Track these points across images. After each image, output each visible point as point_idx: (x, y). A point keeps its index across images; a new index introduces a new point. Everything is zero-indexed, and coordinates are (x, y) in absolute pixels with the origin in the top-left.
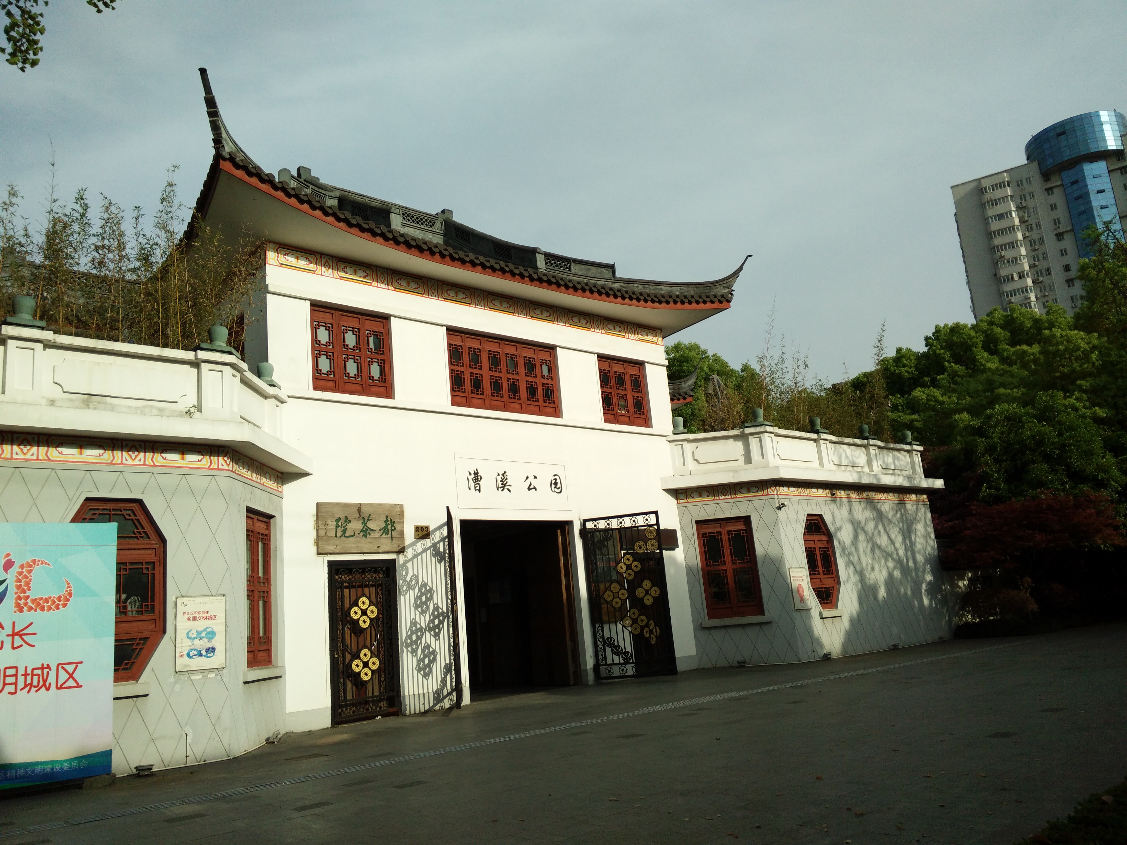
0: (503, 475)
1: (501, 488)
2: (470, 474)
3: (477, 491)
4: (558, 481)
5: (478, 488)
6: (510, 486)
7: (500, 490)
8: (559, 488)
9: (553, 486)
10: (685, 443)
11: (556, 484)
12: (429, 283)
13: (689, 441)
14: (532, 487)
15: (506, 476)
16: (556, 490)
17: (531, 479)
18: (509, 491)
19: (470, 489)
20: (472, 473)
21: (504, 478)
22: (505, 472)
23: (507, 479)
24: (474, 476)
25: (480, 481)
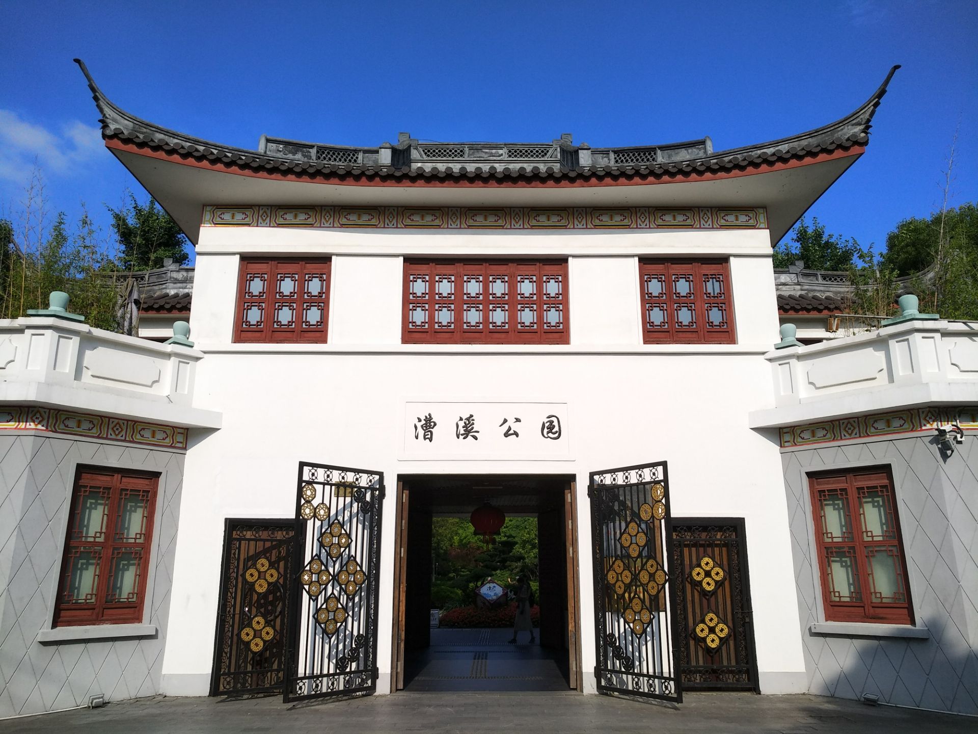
0: (468, 419)
1: (462, 435)
2: (420, 420)
3: (428, 440)
4: (556, 423)
5: (429, 436)
6: (478, 432)
7: (461, 437)
8: (556, 432)
9: (546, 430)
10: (793, 361)
11: (551, 428)
12: (386, 211)
13: (799, 357)
14: (511, 432)
15: (473, 420)
16: (550, 435)
17: (511, 422)
18: (476, 438)
19: (417, 437)
20: (423, 418)
21: (469, 423)
22: (471, 416)
23: (473, 424)
24: (424, 422)
25: (433, 428)
